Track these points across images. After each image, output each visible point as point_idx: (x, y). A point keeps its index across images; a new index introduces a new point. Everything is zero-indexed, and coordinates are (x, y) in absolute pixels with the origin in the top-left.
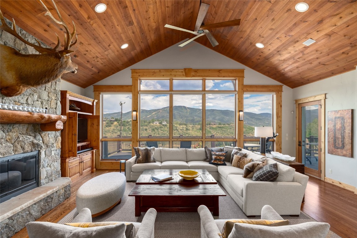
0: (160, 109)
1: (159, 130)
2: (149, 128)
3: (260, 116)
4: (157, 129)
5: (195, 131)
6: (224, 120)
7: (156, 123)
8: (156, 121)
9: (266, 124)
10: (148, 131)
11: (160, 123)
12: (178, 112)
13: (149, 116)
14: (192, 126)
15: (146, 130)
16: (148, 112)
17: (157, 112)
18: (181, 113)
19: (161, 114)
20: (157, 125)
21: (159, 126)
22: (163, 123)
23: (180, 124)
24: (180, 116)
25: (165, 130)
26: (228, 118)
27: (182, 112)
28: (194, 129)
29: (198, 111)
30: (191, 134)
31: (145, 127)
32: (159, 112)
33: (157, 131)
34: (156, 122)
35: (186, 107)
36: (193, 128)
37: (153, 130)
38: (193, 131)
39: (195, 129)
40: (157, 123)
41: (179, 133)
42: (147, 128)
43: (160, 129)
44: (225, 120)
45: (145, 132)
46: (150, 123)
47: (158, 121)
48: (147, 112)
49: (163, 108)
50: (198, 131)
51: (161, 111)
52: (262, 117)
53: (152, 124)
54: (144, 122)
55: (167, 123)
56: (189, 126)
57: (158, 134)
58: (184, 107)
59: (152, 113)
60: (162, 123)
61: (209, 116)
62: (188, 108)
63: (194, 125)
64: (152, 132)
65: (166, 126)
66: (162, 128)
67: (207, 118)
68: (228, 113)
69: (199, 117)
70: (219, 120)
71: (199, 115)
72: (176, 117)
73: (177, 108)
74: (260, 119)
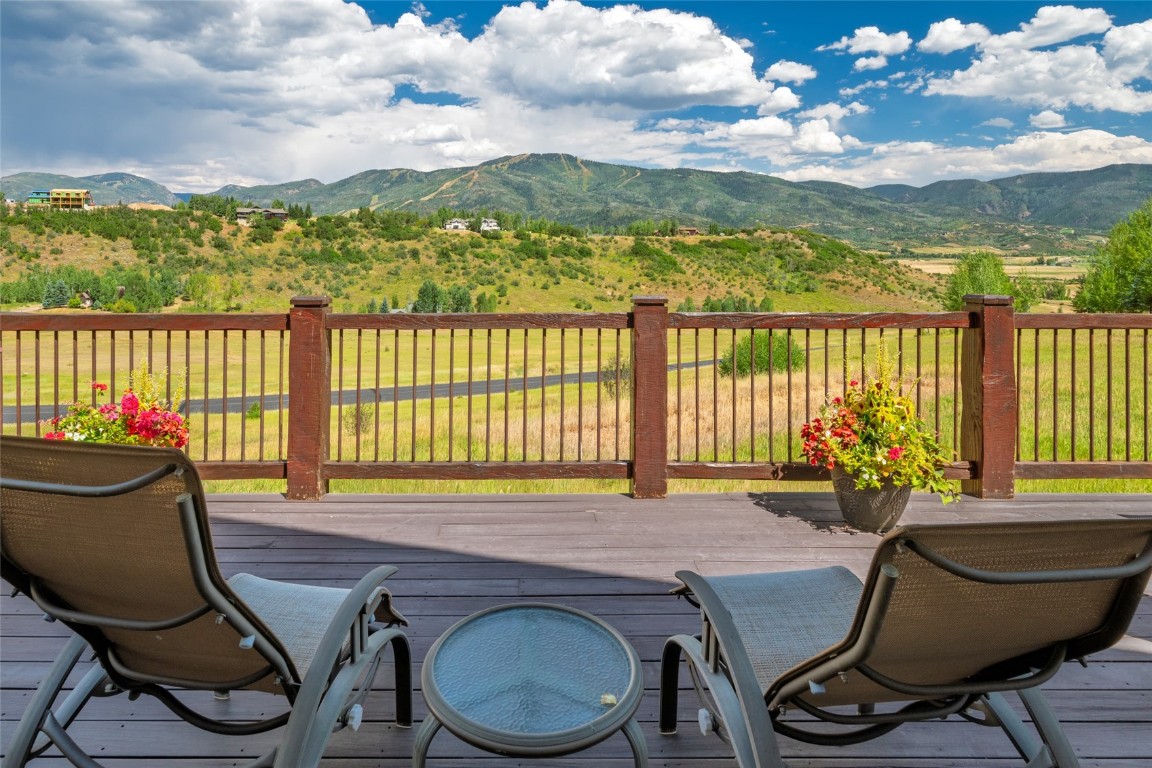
0: (471, 168)
1: (469, 256)
2: (426, 248)
3: (871, 198)
4: (460, 250)
5: (613, 261)
6: (729, 214)
7: (456, 227)
8: (454, 216)
9: (897, 230)
10: (422, 258)
11: (474, 227)
12: (544, 179)
13: (426, 198)
14: (603, 241)
15: (415, 254)
16: (425, 180)
17: (462, 180)
18: (555, 183)
19: (477, 188)
20: (458, 235)
21: (469, 239)
22: (484, 227)
23: (553, 233)
24: (553, 196)
25: (493, 257)
26: (744, 204)
27: (559, 179)
28: (608, 253)
29: (627, 177)
30: (596, 274)
31: (410, 245)
32: (469, 181)
33: (459, 261)
34: (454, 220)
35: (576, 159)
36: (605, 245)
37: (444, 255)
38: (603, 259)
39: (612, 252)
40: (460, 226)
41: (548, 267)
42: (419, 246)
43: (471, 253)
45: (412, 263)
46: (430, 225)
47: (463, 217)
48: (421, 181)
49: (484, 164)
50: (623, 260)
51: (477, 175)
52: (880, 202)
53: (437, 229)
54: (408, 222)
55: (499, 225)
56: (591, 240)
57: (461, 272)
58: (570, 159)
59: (441, 183)
60: (480, 223)
61: (669, 198)
62: (587, 163)
63: (607, 234)
64: (438, 263)
65: (496, 237)
66: (480, 246)
67: (661, 206)
68: (745, 183)
69: (628, 201)
70: (707, 213)
71: (629, 193)
72: (538, 203)
73: (539, 164)
74: (871, 211)
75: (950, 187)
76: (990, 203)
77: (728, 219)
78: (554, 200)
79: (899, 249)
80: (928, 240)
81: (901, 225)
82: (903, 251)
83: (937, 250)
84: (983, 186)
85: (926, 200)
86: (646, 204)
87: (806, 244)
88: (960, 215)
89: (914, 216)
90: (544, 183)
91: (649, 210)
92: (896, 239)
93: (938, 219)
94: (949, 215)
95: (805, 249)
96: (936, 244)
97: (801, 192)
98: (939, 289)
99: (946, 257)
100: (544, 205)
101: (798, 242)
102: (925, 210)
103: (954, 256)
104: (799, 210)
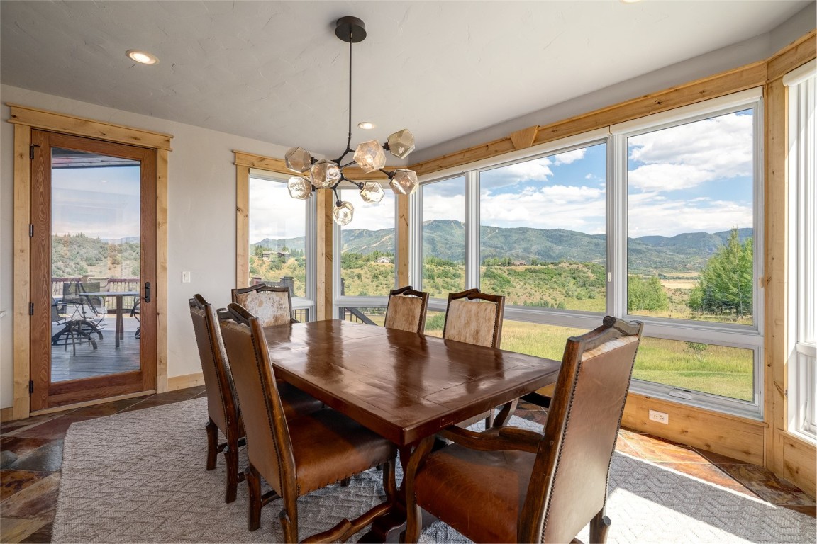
2: (366, 273)
3: (639, 244)
4: (385, 274)
6: (551, 254)
7: (383, 262)
8: (383, 255)
9: (656, 263)
10: (363, 278)
11: (392, 262)
12: (441, 234)
13: (375, 245)
15: (359, 276)
16: (374, 236)
20: (384, 266)
21: (390, 268)
23: (439, 264)
24: (447, 244)
26: (561, 248)
29: (490, 233)
31: (357, 271)
33: (384, 280)
34: (382, 257)
35: (460, 223)
37: (376, 277)
40: (386, 261)
42: (362, 272)
43: (391, 276)
44: (554, 253)
45: (357, 281)
46: (368, 260)
47: (388, 256)
48: (372, 236)
52: (645, 246)
53: (373, 263)
54: (356, 259)
57: (385, 286)
58: (457, 223)
59: (383, 237)
61: (515, 245)
64: (372, 281)
67: (511, 249)
68: (561, 236)
69: (491, 246)
70: (538, 253)
71: (491, 242)
72: (438, 248)
73: (439, 226)
74: (639, 252)
75: (689, 237)
76: (715, 246)
77: (551, 257)
78: (447, 246)
79: (657, 274)
80: (676, 269)
81: (658, 259)
82: (659, 275)
83: (681, 275)
84: (711, 236)
85: (674, 245)
86: (502, 248)
87: (590, 271)
88: (695, 254)
89: (666, 254)
90: (441, 236)
91: (503, 251)
92: (655, 268)
93: (682, 256)
94: (689, 254)
95: (589, 274)
96: (681, 271)
97: (596, 241)
98: (674, 297)
99: (687, 278)
100: (442, 249)
101: (585, 270)
102: (674, 251)
103: (692, 278)
104: (595, 251)
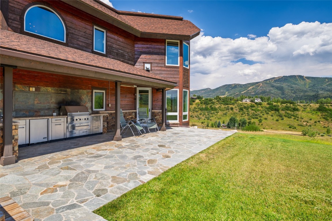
0: (260, 82)
1: (250, 110)
2: (236, 107)
4: (247, 108)
5: (309, 112)
7: (246, 101)
8: (246, 98)
10: (234, 110)
11: (252, 101)
12: (288, 84)
13: (243, 92)
14: (304, 106)
15: (232, 109)
17: (256, 86)
18: (293, 85)
19: (261, 88)
20: (247, 103)
21: (250, 105)
22: (256, 101)
23: (282, 103)
25: (259, 110)
27: (296, 84)
28: (306, 110)
29: (328, 82)
30: (300, 117)
31: (230, 106)
32: (259, 86)
33: (246, 111)
34: (245, 99)
35: (303, 76)
36: (305, 107)
37: (241, 109)
38: (304, 112)
39: (308, 109)
40: (247, 101)
41: (279, 114)
42: (233, 107)
43: (251, 109)
45: (231, 111)
46: (238, 100)
47: (249, 98)
49: (265, 81)
50: (313, 112)
51: (261, 84)
53: (240, 102)
54: (230, 100)
55: (261, 100)
56: (299, 105)
57: (247, 114)
58: (301, 77)
59: (248, 87)
60: (255, 100)
63: (307, 103)
64: (239, 112)
65: (260, 104)
66: (254, 107)
69: (328, 91)
71: (329, 88)
73: (287, 79)
90: (289, 86)
